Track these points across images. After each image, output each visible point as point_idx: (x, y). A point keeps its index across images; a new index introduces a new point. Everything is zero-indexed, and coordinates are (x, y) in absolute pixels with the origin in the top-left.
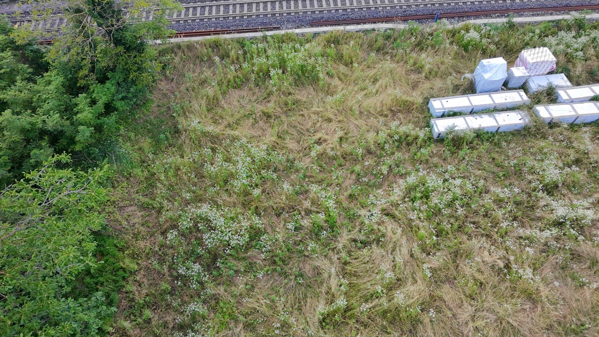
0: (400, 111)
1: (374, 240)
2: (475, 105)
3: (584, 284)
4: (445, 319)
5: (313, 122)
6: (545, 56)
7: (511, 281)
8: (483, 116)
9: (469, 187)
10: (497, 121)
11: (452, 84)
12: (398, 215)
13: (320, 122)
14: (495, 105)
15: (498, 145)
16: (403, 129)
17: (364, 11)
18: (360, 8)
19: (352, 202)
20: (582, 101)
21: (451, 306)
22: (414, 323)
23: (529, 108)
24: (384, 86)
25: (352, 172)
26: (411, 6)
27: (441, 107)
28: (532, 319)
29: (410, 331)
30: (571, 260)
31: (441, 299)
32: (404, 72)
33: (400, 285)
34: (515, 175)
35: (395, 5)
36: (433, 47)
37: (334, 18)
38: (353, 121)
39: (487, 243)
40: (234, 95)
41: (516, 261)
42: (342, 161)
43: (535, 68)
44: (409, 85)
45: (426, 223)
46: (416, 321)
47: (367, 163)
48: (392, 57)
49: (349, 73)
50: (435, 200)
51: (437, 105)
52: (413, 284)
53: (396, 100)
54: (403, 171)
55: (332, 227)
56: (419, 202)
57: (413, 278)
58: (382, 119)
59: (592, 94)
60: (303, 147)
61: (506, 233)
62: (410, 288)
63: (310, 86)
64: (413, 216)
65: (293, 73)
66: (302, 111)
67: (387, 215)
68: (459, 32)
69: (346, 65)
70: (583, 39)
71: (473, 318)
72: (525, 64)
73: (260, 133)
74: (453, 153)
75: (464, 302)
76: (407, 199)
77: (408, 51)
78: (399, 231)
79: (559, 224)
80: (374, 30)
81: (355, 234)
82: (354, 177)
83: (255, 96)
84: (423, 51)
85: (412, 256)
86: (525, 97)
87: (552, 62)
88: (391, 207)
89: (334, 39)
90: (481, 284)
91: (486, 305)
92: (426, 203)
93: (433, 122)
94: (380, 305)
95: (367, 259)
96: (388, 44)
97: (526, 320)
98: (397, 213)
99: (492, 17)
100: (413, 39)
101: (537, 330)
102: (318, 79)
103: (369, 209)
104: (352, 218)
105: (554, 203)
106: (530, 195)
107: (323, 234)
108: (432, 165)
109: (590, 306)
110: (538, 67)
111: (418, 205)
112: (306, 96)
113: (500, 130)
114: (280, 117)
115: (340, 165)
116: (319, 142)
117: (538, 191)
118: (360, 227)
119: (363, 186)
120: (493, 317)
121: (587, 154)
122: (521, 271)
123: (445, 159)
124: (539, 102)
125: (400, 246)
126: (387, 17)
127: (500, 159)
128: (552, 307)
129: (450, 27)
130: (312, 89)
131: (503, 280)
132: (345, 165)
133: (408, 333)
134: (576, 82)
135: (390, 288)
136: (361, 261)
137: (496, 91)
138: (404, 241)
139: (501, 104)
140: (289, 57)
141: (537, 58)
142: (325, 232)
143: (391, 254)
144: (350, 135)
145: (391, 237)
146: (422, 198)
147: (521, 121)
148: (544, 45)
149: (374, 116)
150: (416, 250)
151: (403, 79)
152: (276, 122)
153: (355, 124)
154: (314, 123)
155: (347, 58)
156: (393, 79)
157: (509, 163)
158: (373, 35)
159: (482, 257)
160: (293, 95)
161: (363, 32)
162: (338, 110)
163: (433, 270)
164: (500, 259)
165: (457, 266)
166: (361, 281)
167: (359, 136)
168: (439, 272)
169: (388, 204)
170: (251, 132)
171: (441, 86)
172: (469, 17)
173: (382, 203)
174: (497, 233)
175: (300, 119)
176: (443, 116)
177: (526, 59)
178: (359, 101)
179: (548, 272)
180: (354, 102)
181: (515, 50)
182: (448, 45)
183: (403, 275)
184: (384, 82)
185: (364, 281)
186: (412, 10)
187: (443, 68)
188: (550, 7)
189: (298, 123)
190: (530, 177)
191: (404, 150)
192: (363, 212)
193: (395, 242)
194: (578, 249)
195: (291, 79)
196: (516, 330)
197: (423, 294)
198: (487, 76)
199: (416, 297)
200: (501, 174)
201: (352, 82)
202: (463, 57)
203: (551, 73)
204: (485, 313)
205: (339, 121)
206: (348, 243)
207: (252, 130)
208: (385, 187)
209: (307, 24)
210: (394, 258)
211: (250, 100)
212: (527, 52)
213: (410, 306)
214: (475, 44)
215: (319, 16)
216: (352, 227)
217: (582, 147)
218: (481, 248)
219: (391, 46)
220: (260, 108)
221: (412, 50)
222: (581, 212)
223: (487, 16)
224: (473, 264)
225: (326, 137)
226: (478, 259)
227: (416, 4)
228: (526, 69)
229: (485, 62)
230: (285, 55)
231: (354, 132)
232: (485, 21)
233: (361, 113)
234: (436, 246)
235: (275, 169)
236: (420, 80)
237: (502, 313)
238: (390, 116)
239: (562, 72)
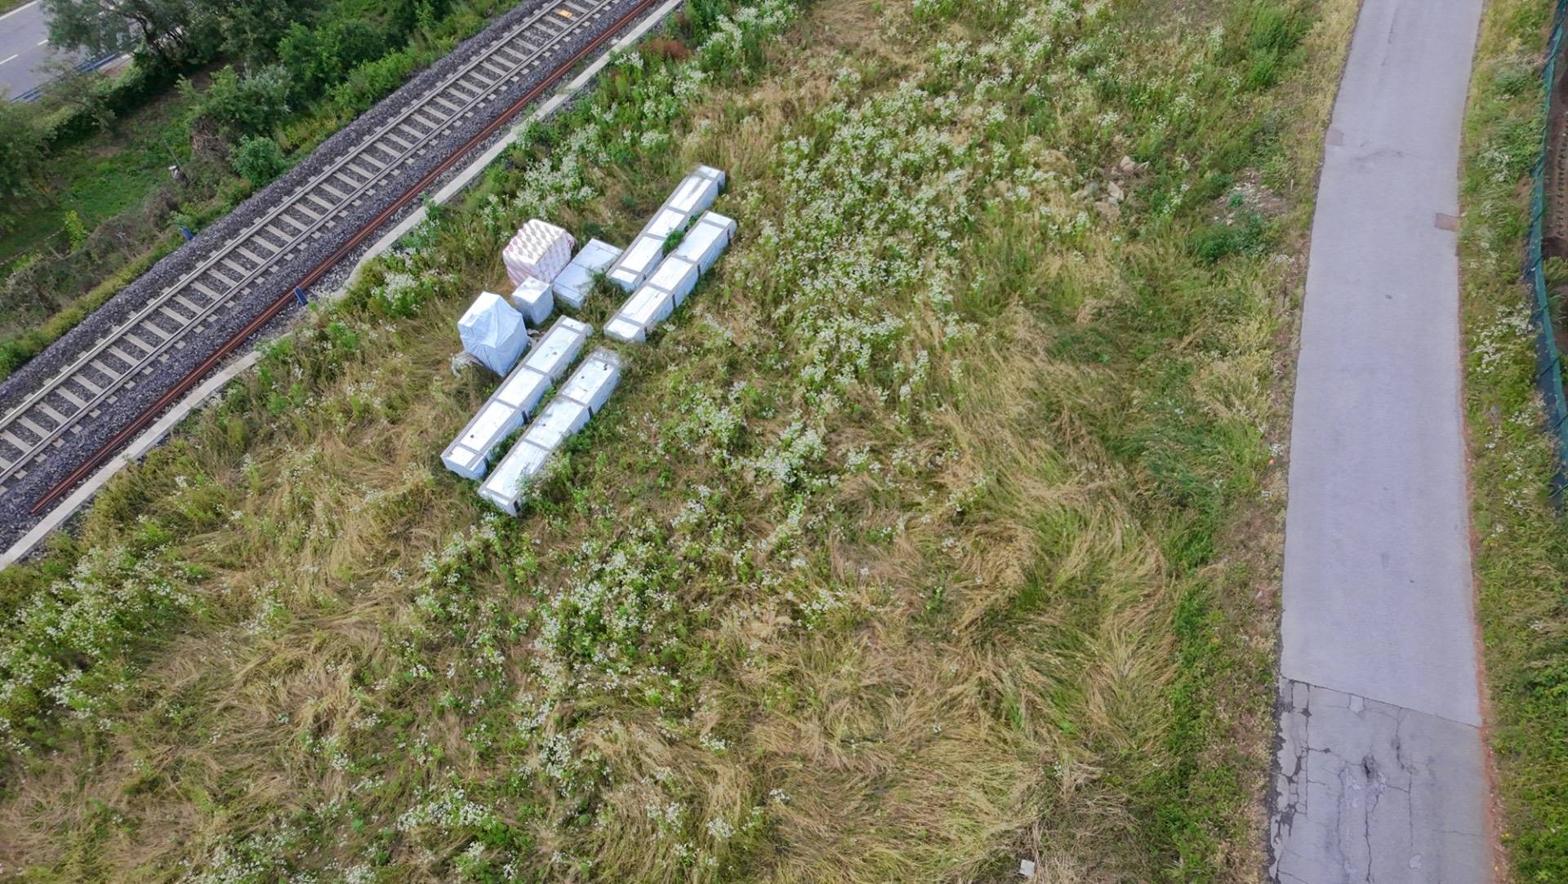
0: (409, 524)
1: (596, 785)
2: (521, 405)
3: (890, 536)
4: (799, 778)
5: (265, 700)
6: (544, 237)
7: (818, 628)
8: (549, 412)
9: (642, 551)
10: (576, 402)
11: (448, 394)
12: (590, 704)
13: (282, 689)
14: (548, 377)
15: (614, 438)
16: (451, 553)
17: (133, 389)
18: (118, 390)
19: (496, 762)
20: (655, 266)
21: (789, 750)
22: (771, 834)
23: (598, 339)
24: (333, 505)
25: (442, 713)
26: (222, 307)
27: (471, 455)
28: (884, 649)
29: (778, 851)
30: (850, 517)
31: (768, 756)
32: (343, 446)
33: (700, 804)
34: (680, 462)
35: (189, 329)
36: (349, 357)
37: (77, 456)
38: (345, 621)
39: (743, 608)
40: (9, 824)
41: (797, 593)
42: (404, 714)
43: (548, 265)
44: (375, 460)
45: (640, 670)
46: (771, 829)
47: (451, 673)
48: (288, 435)
49: (237, 537)
50: (618, 625)
51: (462, 456)
52: (715, 782)
53: (386, 513)
54: (523, 623)
55: (510, 845)
56: (597, 649)
57: (706, 772)
58: (393, 569)
59: (659, 244)
60: (300, 769)
61: (751, 567)
62: (718, 792)
63: (179, 638)
64: (612, 680)
65: (108, 649)
66: (216, 701)
67: (573, 723)
68: (369, 296)
69: (211, 526)
70: (569, 163)
71: (828, 734)
72: (527, 271)
73: (172, 837)
74: (565, 516)
75: (798, 724)
76: (577, 666)
77: (310, 401)
78: (616, 726)
79: (796, 487)
80: (195, 412)
81: (558, 811)
82: (452, 719)
83: (66, 776)
84: (338, 379)
85: (671, 742)
86: (579, 326)
87: (561, 238)
88: (566, 705)
89: (126, 498)
90: (791, 673)
91: (823, 696)
92: (610, 640)
93: (484, 492)
94: (706, 870)
95: (618, 827)
96: (255, 415)
97: (880, 659)
98: (584, 704)
99: (397, 222)
100: (298, 372)
101: (902, 658)
102: (183, 610)
103: (535, 745)
104: (526, 789)
105: (761, 463)
106: (725, 479)
107: (509, 874)
108: (555, 566)
109: (919, 558)
110: (549, 261)
111: (601, 656)
112: (190, 665)
113: (595, 411)
114: (180, 762)
115: (408, 725)
116: (321, 728)
117: (730, 463)
118: (553, 791)
119: (484, 715)
120: (844, 702)
121: (733, 345)
122: (816, 606)
123: (564, 537)
124: (603, 317)
125: (642, 748)
126: (197, 365)
127: (638, 458)
128: (888, 609)
129: (340, 295)
130: (191, 640)
131: (810, 637)
132: (416, 714)
133: (778, 858)
134: (624, 239)
135: (693, 829)
136: (612, 840)
137: (526, 351)
138: (639, 735)
139: (555, 368)
140: (65, 626)
141: (535, 250)
142: (508, 867)
143: (642, 775)
144: (365, 655)
145: (614, 752)
146: (594, 640)
147: (610, 371)
148: (525, 215)
149: (374, 577)
150: (669, 727)
151: (355, 459)
152: (185, 781)
153: (355, 624)
154: (270, 702)
155: (201, 514)
156: (337, 476)
157: (655, 454)
158: (203, 426)
159: (756, 636)
160: (162, 693)
161: (177, 432)
162: (293, 631)
163: (719, 731)
164: (778, 614)
165: (741, 684)
166: (645, 870)
167: (385, 640)
168: (729, 722)
169: (557, 705)
170: (150, 856)
171: (434, 413)
172: (356, 250)
173: (547, 715)
174: (740, 580)
175: (230, 722)
176: (490, 467)
177: (521, 263)
178: (316, 576)
179: (843, 565)
180: (307, 587)
181: (488, 254)
182: (373, 335)
183: (689, 787)
184: (326, 496)
185: (648, 864)
186: (234, 314)
187: (404, 379)
188: (472, 138)
189: (235, 731)
190: (700, 450)
191: (487, 584)
192: (533, 762)
193: (628, 753)
194: (844, 496)
195: (118, 666)
196: (884, 686)
197: (741, 781)
198: (491, 341)
199: (738, 795)
200: (661, 481)
201: (261, 550)
202: (417, 330)
203: (575, 251)
204: (832, 708)
205: (318, 649)
206: (562, 838)
207: (143, 849)
208: (523, 680)
209: (24, 518)
210: (652, 776)
211: (66, 797)
212: (512, 250)
213: (743, 821)
214: (417, 295)
215: (36, 479)
216: (541, 805)
217: (719, 342)
218: (742, 624)
219: (265, 415)
220: (113, 790)
221: (318, 394)
222: (800, 446)
223: (386, 227)
224: (756, 659)
225: (325, 704)
226: (755, 645)
227: (230, 296)
228: (536, 277)
229: (465, 321)
230: (51, 631)
231: (370, 641)
232: (392, 236)
233: (342, 592)
234: (688, 690)
235: (289, 867)
236: (387, 434)
237: (847, 684)
238: (401, 548)
239: (588, 239)
